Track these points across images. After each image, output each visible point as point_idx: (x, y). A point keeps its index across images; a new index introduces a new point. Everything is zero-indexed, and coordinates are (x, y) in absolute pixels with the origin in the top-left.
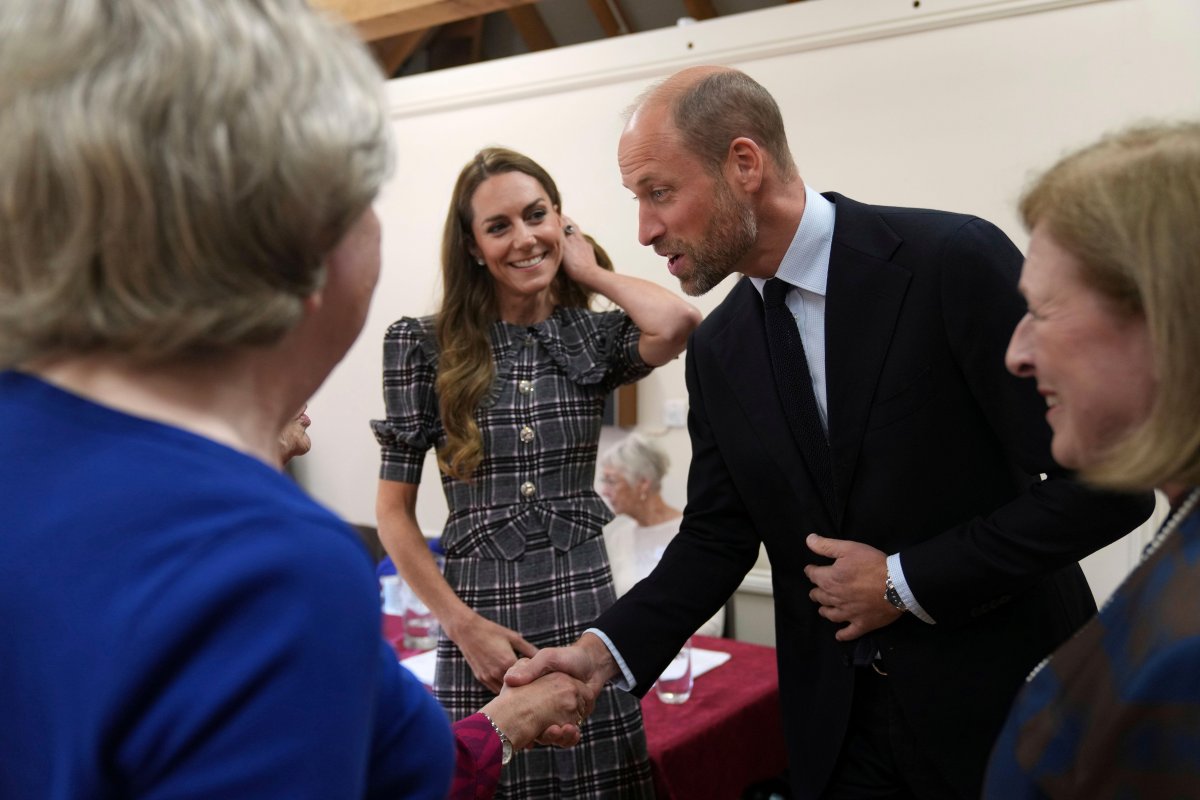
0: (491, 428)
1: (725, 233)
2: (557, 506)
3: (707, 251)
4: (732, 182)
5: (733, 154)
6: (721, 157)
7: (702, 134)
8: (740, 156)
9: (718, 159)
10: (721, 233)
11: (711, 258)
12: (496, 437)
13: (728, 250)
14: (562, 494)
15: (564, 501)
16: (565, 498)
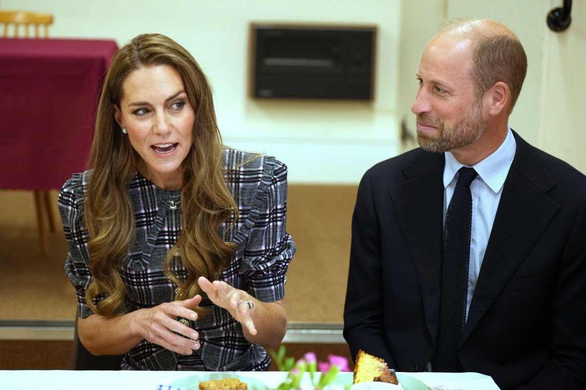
0: (151, 287)
1: (465, 131)
2: (209, 334)
3: (450, 135)
4: (484, 105)
5: (493, 89)
6: (487, 88)
7: (483, 70)
8: (496, 91)
9: (484, 88)
10: (463, 131)
11: (449, 139)
12: (154, 293)
13: (460, 140)
14: (215, 324)
15: (216, 330)
16: (218, 327)
